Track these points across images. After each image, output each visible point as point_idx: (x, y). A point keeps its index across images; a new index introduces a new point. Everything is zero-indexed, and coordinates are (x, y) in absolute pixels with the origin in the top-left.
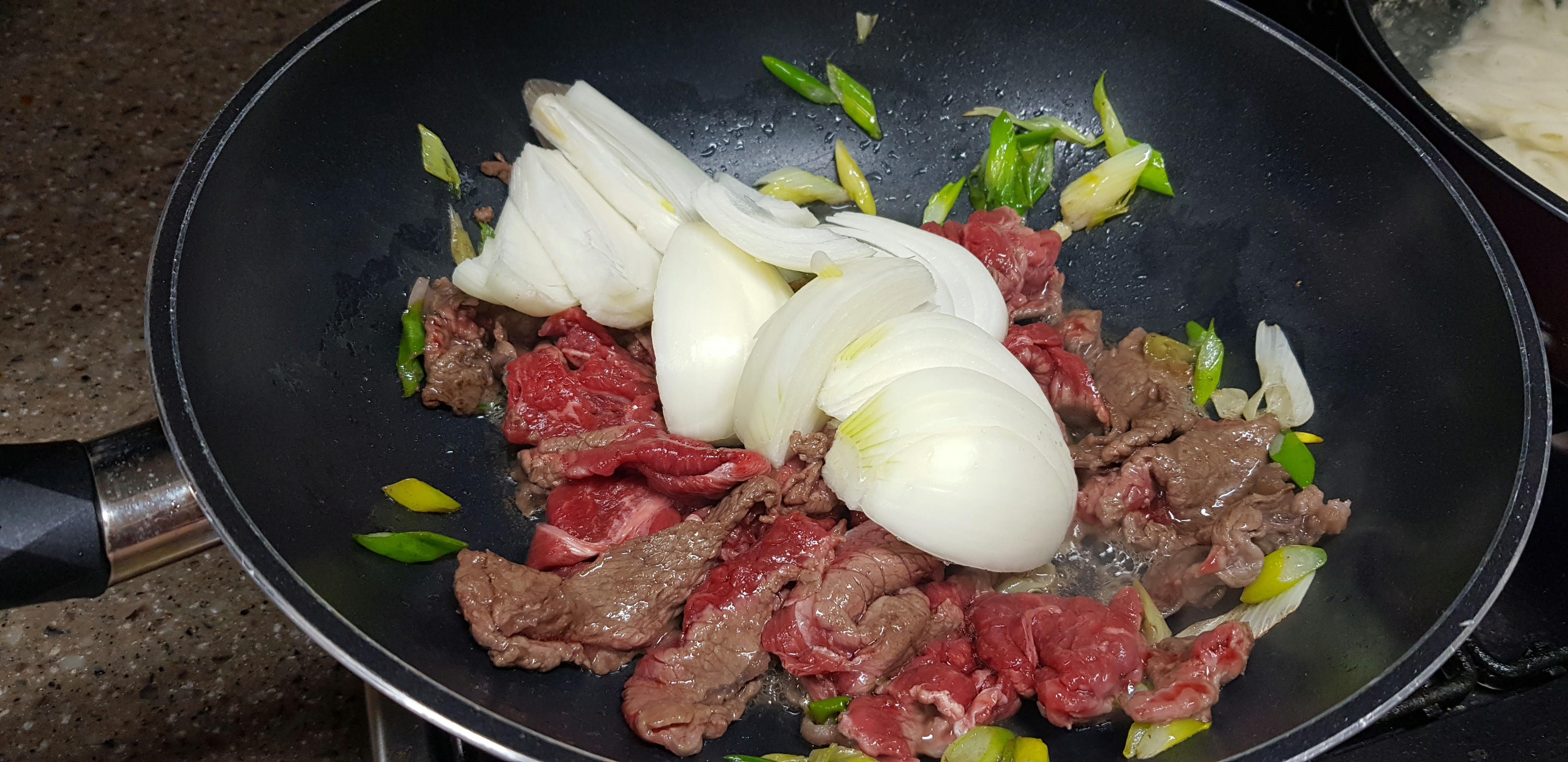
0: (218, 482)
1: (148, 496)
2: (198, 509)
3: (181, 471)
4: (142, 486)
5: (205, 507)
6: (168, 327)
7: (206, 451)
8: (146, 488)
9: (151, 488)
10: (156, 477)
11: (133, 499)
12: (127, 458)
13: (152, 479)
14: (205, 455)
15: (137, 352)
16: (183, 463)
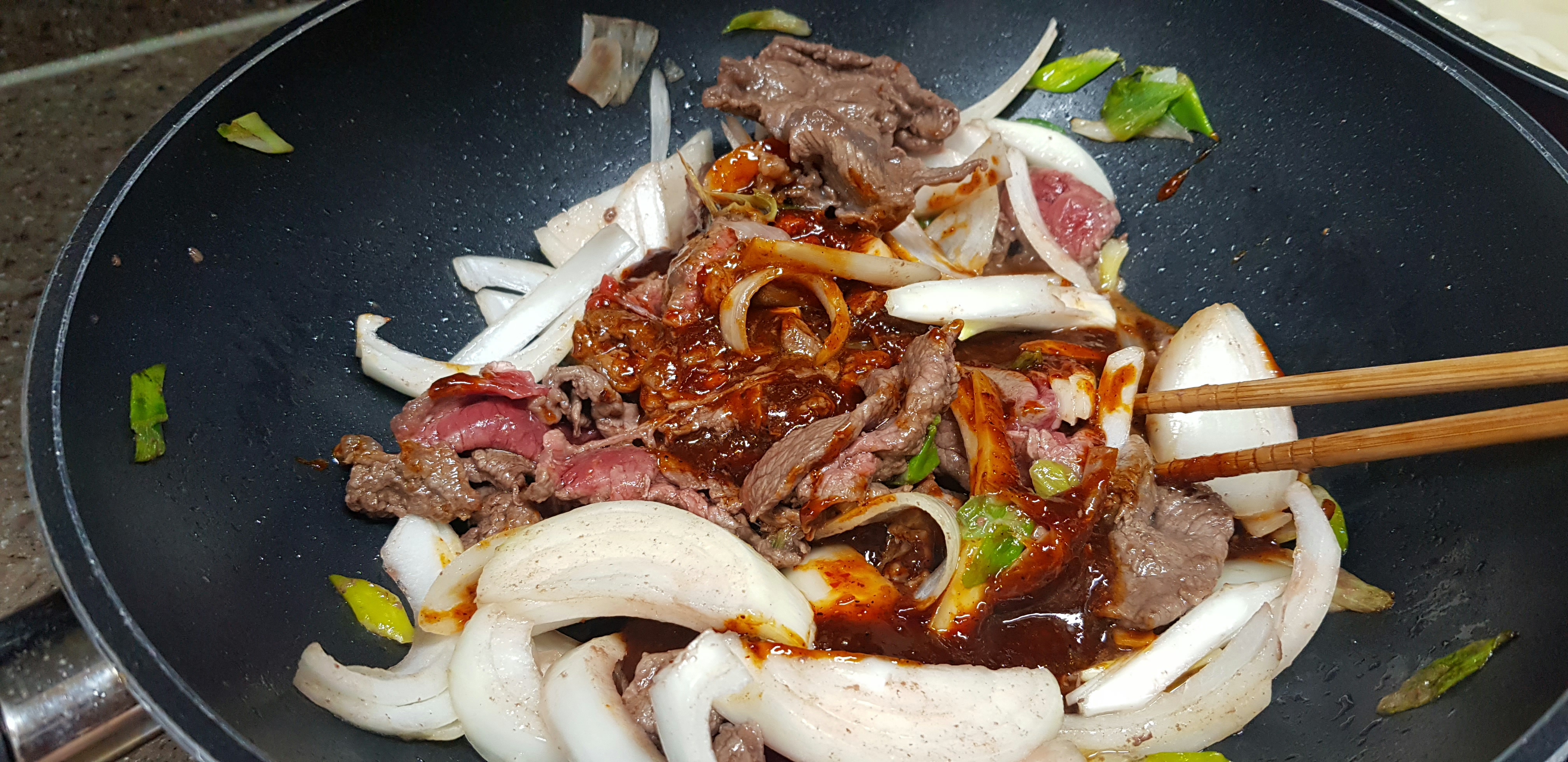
0: (151, 657)
1: (63, 690)
2: (128, 694)
3: (100, 651)
4: (52, 677)
5: (137, 692)
6: (56, 475)
7: (128, 621)
8: (58, 679)
9: (65, 679)
10: (69, 662)
11: (44, 695)
12: (29, 645)
13: (65, 667)
14: (127, 627)
15: (23, 515)
16: (102, 641)
